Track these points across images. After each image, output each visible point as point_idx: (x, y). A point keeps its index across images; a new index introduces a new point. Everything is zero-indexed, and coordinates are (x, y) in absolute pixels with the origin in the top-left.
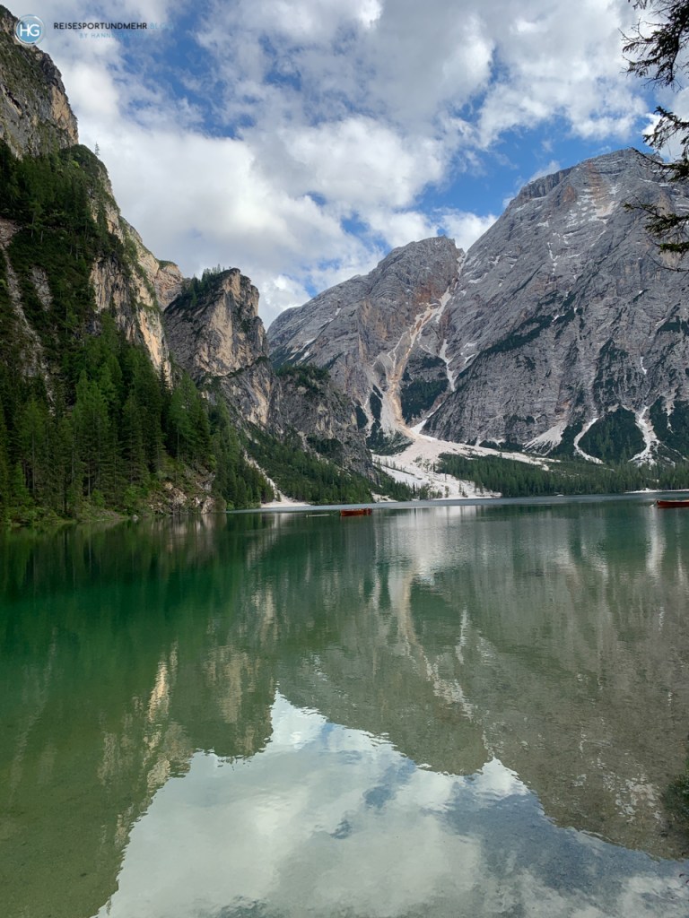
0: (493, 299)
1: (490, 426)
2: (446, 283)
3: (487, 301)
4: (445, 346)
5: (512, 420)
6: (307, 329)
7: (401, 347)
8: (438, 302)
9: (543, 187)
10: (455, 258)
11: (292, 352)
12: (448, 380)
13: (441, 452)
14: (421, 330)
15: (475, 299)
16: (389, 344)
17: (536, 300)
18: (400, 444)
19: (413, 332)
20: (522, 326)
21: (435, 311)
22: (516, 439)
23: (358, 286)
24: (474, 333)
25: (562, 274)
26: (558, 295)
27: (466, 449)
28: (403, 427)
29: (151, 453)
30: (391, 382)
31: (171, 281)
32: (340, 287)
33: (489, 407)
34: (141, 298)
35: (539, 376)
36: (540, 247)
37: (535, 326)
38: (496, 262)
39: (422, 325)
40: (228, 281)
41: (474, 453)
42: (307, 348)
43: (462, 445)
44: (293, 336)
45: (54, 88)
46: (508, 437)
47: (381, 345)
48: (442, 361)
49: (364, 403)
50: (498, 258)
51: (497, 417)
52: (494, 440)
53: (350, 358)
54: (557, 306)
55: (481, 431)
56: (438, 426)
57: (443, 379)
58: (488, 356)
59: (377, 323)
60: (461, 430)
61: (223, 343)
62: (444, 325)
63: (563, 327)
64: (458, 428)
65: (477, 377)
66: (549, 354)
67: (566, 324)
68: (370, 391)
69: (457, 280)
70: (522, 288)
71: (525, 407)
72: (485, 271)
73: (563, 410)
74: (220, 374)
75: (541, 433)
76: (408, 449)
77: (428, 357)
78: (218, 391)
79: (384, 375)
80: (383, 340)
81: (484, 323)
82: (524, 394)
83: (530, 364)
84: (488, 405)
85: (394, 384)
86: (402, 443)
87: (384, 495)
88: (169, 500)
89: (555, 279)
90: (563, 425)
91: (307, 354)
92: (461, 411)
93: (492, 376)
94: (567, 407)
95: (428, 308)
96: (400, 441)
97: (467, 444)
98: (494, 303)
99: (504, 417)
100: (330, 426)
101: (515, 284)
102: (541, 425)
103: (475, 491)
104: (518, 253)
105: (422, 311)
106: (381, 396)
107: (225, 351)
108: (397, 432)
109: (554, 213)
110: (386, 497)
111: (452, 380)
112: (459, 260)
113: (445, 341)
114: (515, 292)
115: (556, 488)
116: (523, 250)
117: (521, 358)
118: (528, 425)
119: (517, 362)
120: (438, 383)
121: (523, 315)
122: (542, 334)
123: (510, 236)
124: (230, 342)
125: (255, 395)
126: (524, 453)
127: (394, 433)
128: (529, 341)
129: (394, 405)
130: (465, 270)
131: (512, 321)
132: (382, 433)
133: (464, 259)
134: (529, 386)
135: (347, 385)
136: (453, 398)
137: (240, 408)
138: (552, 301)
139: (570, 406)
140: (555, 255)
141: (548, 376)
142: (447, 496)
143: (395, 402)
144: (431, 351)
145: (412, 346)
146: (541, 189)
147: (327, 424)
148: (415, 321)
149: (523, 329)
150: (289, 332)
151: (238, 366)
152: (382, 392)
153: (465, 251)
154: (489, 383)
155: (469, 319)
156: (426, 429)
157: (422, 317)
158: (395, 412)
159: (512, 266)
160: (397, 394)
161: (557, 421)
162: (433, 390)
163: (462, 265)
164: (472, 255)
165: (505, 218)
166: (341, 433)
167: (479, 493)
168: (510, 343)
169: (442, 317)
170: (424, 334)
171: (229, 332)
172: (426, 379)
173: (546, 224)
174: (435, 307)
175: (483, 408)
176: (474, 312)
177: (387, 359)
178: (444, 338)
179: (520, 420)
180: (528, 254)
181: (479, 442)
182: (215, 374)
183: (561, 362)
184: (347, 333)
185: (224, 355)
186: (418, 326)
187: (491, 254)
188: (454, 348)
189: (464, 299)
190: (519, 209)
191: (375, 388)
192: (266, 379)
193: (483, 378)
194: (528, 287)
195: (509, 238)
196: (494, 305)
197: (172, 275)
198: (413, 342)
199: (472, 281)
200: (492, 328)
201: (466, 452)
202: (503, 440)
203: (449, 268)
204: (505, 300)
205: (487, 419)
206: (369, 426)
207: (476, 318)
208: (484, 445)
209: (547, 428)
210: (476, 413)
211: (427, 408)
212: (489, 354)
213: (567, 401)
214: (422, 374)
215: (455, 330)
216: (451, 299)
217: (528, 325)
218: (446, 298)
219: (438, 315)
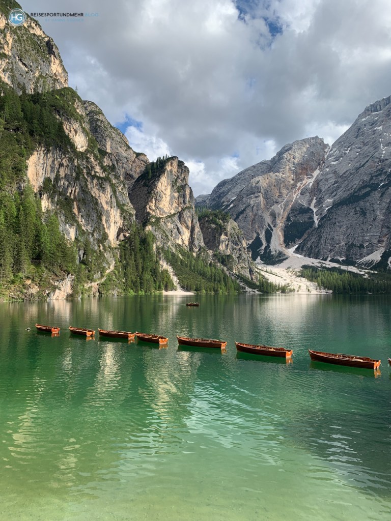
0: (344, 173)
1: (336, 249)
2: (317, 164)
3: (341, 174)
4: (314, 201)
5: (350, 246)
6: (233, 191)
7: (287, 201)
8: (311, 175)
9: (380, 105)
10: (323, 149)
11: (224, 204)
12: (314, 221)
13: (303, 264)
14: (300, 191)
15: (334, 173)
16: (280, 200)
17: (370, 174)
18: (280, 259)
19: (295, 193)
20: (359, 190)
21: (309, 181)
22: (352, 258)
23: (264, 167)
24: (332, 194)
25: (388, 158)
26: (384, 171)
27: (320, 263)
28: (284, 249)
29: (17, 264)
30: (279, 222)
31: (142, 164)
32: (254, 167)
33: (336, 238)
34: (96, 172)
35: (369, 220)
36: (375, 142)
37: (368, 189)
38: (348, 151)
39: (301, 188)
40: (170, 163)
41: (324, 265)
42: (232, 202)
43: (318, 260)
44: (225, 195)
45: (52, 56)
46: (347, 256)
47: (275, 200)
48: (311, 210)
49: (261, 234)
50: (349, 149)
51: (341, 244)
52: (339, 258)
53: (255, 207)
54: (383, 177)
55: (331, 252)
56: (305, 249)
57: (311, 220)
58: (337, 207)
59: (273, 187)
60: (318, 251)
61: (164, 198)
62: (315, 189)
63: (386, 190)
64: (317, 250)
65: (330, 220)
66: (376, 206)
67: (388, 189)
68: (266, 227)
69: (324, 162)
70: (362, 166)
71: (359, 238)
72: (341, 157)
73: (383, 241)
74: (161, 216)
75: (368, 254)
76: (284, 261)
77: (303, 207)
78: (157, 226)
79: (276, 218)
80: (276, 197)
81: (338, 187)
82: (359, 231)
83: (363, 213)
84: (336, 237)
85: (281, 223)
86: (282, 258)
87: (254, 289)
88: (25, 291)
89: (383, 161)
90: (382, 250)
91: (232, 205)
92: (319, 240)
93: (339, 219)
94: (386, 239)
95: (305, 179)
96: (280, 257)
97: (321, 260)
98: (345, 175)
99: (346, 244)
100: (229, 247)
101: (358, 164)
102: (369, 250)
103: (316, 289)
104: (362, 146)
105: (302, 180)
106: (272, 230)
107: (165, 203)
108: (279, 252)
109: (386, 121)
110: (256, 290)
111: (316, 222)
112: (326, 150)
113: (315, 198)
114: (357, 169)
115: (367, 289)
116: (365, 144)
117: (358, 209)
118: (360, 249)
119: (355, 211)
120: (308, 223)
121: (361, 183)
122: (372, 195)
123: (357, 136)
124: (168, 198)
125: (182, 228)
126: (356, 267)
127: (278, 252)
128: (363, 199)
129: (280, 235)
130: (330, 156)
131: (355, 186)
132: (270, 252)
133: (329, 150)
134: (362, 225)
135: (252, 223)
136: (315, 232)
137: (171, 235)
138: (380, 175)
139: (388, 238)
140: (384, 147)
141: (374, 220)
142: (298, 291)
143: (280, 233)
144: (305, 204)
145: (294, 201)
146: (378, 107)
147: (227, 246)
148: (297, 186)
149: (360, 191)
150: (223, 193)
151: (173, 212)
152: (273, 228)
153: (331, 145)
154: (338, 224)
155: (329, 185)
156: (297, 251)
157: (301, 184)
158: (280, 240)
159: (358, 153)
160: (282, 229)
161: (379, 247)
162: (304, 227)
163: (328, 153)
164: (334, 148)
165: (355, 124)
166: (235, 251)
167: (318, 290)
168: (352, 200)
169: (313, 184)
170: (302, 194)
171: (168, 192)
172: (300, 220)
173: (380, 128)
174: (309, 178)
175: (333, 239)
176: (332, 181)
177: (278, 208)
178: (314, 196)
179: (355, 246)
180: (368, 146)
181: (329, 259)
182: (158, 216)
183: (384, 211)
184: (254, 193)
185: (164, 205)
186: (298, 190)
187: (345, 147)
188: (320, 202)
189: (327, 173)
190: (364, 119)
191: (269, 225)
192: (189, 219)
193: (333, 221)
194: (366, 166)
195: (356, 137)
196: (344, 177)
197: (143, 161)
198: (294, 199)
199: (332, 163)
200: (343, 191)
201: (319, 265)
202: (344, 258)
203: (319, 155)
204: (351, 174)
205: (335, 245)
206: (263, 247)
207: (334, 184)
208: (332, 261)
209: (372, 252)
210: (328, 242)
211: (299, 238)
212: (338, 206)
213: (386, 235)
214: (298, 217)
215: (321, 192)
216: (319, 173)
217: (363, 189)
218: (316, 173)
219: (310, 183)
